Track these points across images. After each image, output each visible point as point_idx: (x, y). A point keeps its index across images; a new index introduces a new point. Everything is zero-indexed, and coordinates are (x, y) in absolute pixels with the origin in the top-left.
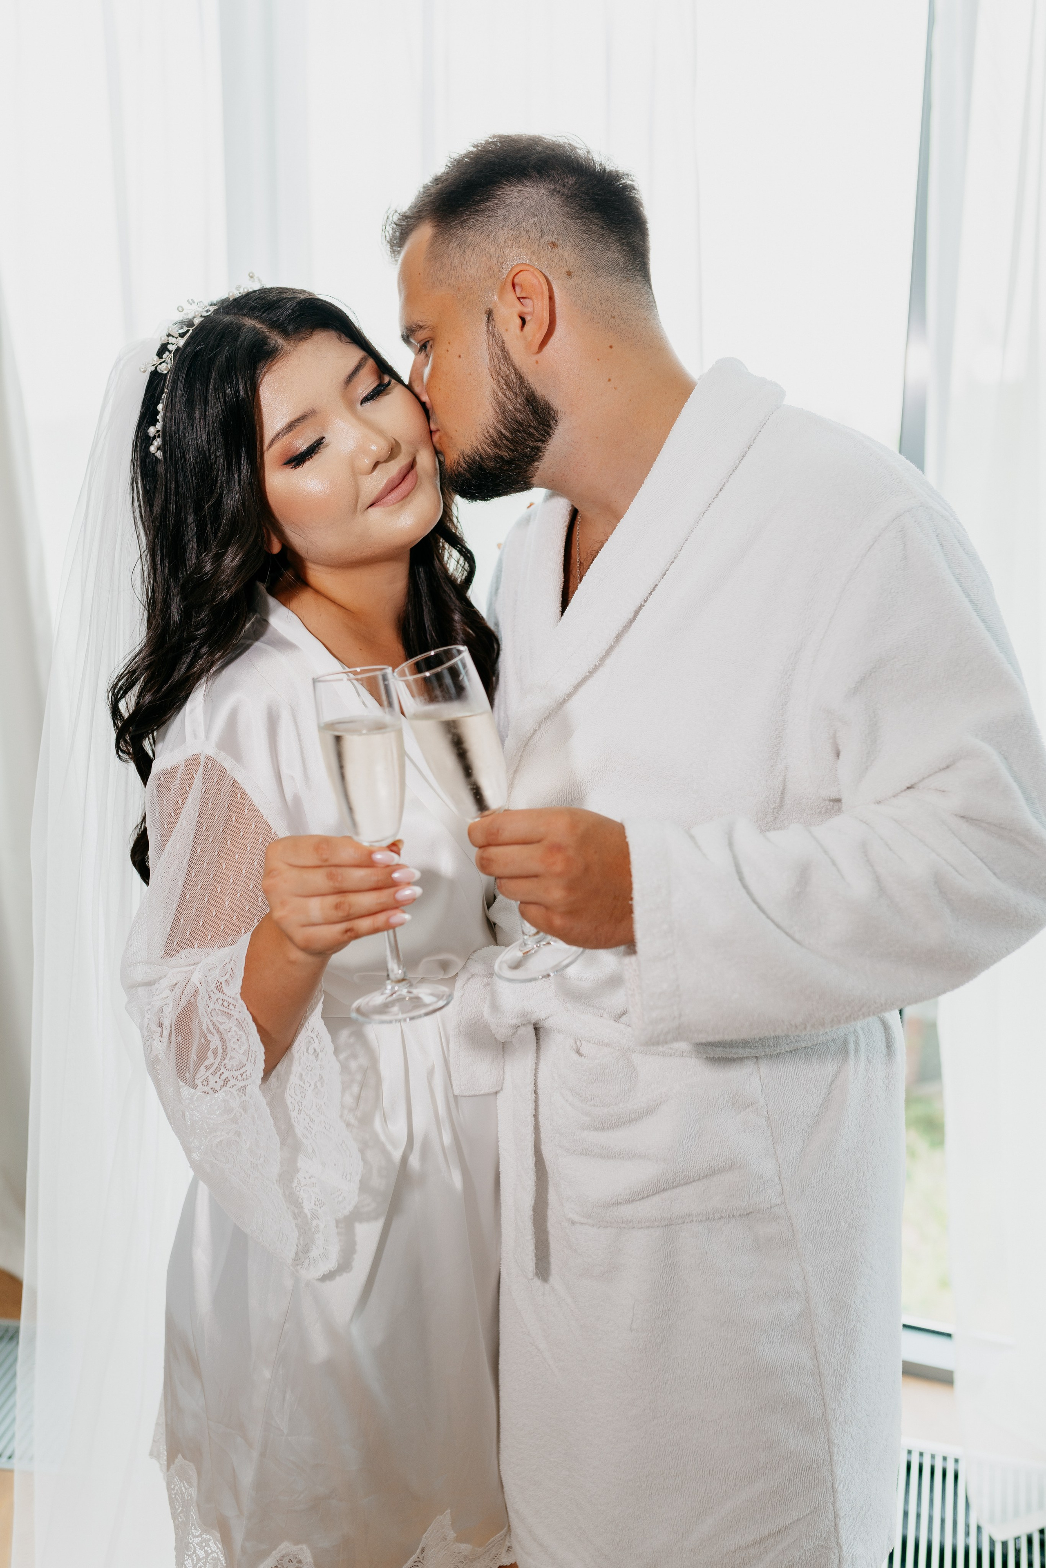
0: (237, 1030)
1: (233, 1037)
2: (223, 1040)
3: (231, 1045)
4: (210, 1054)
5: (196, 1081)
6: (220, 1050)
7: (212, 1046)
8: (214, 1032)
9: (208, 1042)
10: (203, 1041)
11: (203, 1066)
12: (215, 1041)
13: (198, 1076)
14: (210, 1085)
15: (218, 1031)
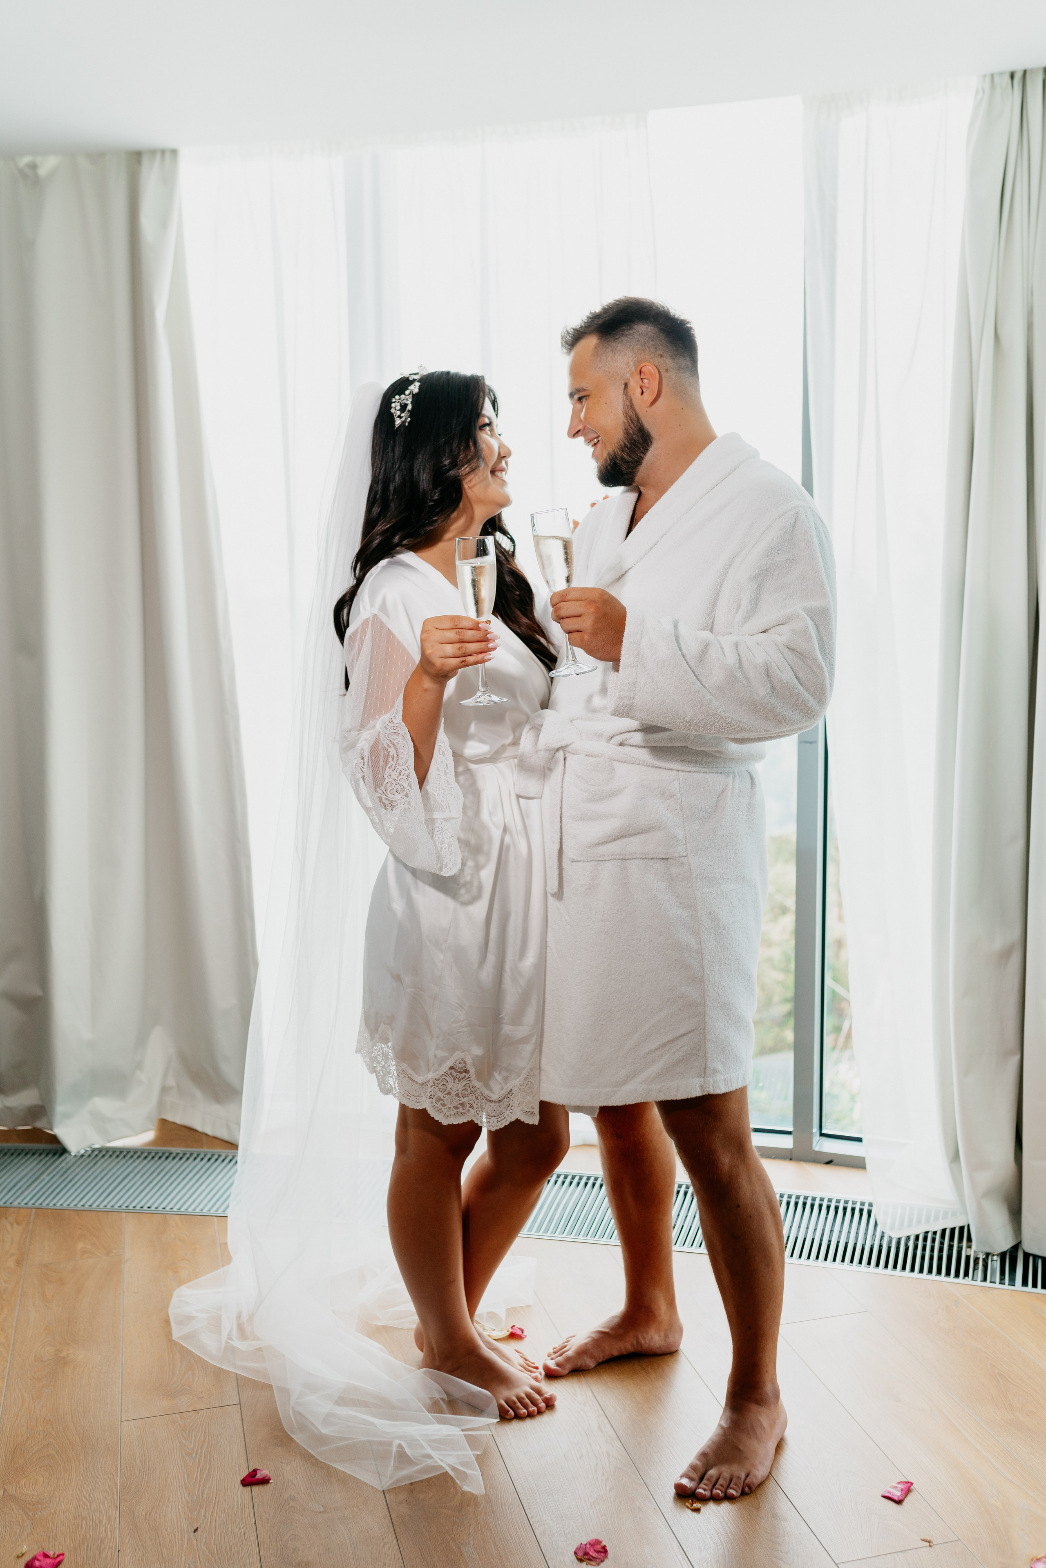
0: (403, 741)
1: (401, 746)
2: (396, 749)
3: (400, 751)
4: (390, 759)
5: (385, 776)
6: (395, 755)
7: (391, 754)
8: (391, 746)
9: (388, 752)
10: (386, 753)
11: (387, 768)
12: (392, 751)
13: (385, 773)
14: (392, 778)
15: (393, 745)
